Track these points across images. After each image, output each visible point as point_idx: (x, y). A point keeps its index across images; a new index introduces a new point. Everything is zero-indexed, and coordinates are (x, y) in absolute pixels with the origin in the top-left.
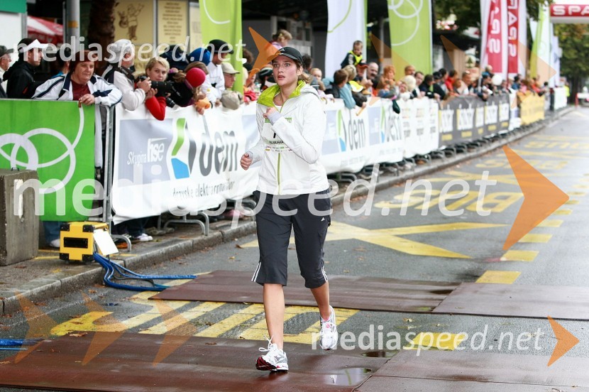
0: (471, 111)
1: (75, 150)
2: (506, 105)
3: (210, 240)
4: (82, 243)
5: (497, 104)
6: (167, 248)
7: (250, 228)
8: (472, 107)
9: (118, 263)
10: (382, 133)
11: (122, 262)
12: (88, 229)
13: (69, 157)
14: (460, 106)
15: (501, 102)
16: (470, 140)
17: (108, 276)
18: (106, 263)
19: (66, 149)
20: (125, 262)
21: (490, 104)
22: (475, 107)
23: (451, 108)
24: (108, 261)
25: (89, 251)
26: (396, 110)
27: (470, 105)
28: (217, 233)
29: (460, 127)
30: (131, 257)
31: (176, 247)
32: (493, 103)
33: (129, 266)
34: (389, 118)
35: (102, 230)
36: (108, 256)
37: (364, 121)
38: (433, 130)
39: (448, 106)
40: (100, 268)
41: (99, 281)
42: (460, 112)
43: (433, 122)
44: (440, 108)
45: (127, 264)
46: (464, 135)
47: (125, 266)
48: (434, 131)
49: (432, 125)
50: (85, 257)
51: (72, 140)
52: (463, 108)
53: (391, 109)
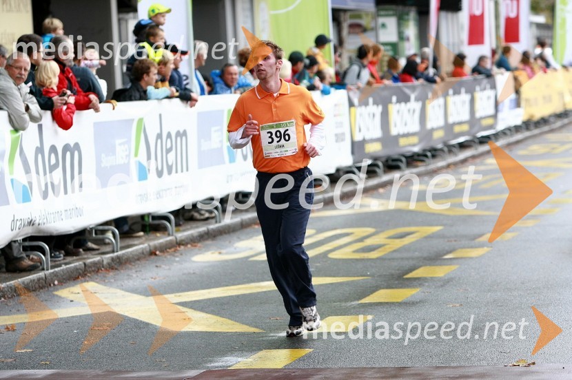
0: (414, 105)
2: (490, 93)
5: (471, 91)
8: (417, 99)
14: (394, 99)
15: (478, 88)
16: (416, 149)
21: (457, 92)
22: (423, 99)
23: (375, 103)
27: (413, 97)
29: (394, 131)
32: (463, 90)
38: (339, 138)
39: (371, 100)
42: (394, 108)
43: (340, 124)
44: (351, 104)
46: (402, 142)
48: (343, 140)
49: (339, 131)
52: (399, 101)
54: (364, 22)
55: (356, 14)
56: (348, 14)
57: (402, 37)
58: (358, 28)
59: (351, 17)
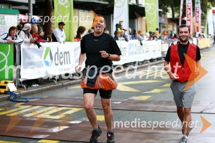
1: (7, 58)
3: (57, 86)
4: (4, 87)
6: (38, 89)
7: (75, 82)
9: (17, 94)
10: (135, 52)
11: (19, 93)
12: (6, 83)
13: (5, 60)
17: (12, 97)
18: (12, 93)
19: (4, 58)
20: (20, 93)
24: (13, 93)
25: (7, 90)
26: (141, 44)
28: (60, 84)
30: (23, 92)
31: (43, 89)
33: (22, 94)
34: (139, 47)
35: (11, 83)
36: (13, 91)
37: (127, 48)
38: (159, 50)
40: (9, 95)
41: (8, 99)
43: (159, 48)
44: (162, 43)
45: (21, 94)
47: (20, 95)
50: (5, 92)
51: (6, 55)
53: (140, 44)
54: (165, 26)
55: (164, 24)
56: (162, 24)
57: (173, 30)
58: (164, 27)
59: (163, 25)
